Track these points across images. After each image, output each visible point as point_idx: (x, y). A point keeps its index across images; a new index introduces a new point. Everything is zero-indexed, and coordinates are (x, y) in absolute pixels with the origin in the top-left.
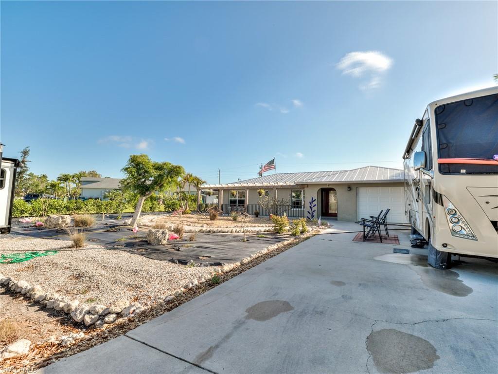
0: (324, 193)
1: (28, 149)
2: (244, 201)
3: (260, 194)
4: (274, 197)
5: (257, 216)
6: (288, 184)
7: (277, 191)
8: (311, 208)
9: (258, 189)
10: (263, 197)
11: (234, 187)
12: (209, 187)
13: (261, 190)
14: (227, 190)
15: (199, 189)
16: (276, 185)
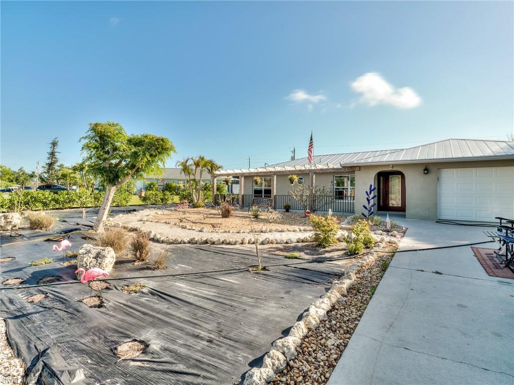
0: (382, 178)
1: (57, 140)
2: (271, 190)
3: (292, 181)
4: (310, 185)
5: (287, 211)
6: (331, 166)
7: (314, 176)
8: (368, 200)
9: (289, 175)
10: (296, 186)
11: (257, 173)
12: (226, 173)
13: (293, 176)
14: (249, 177)
15: (214, 176)
16: (313, 168)
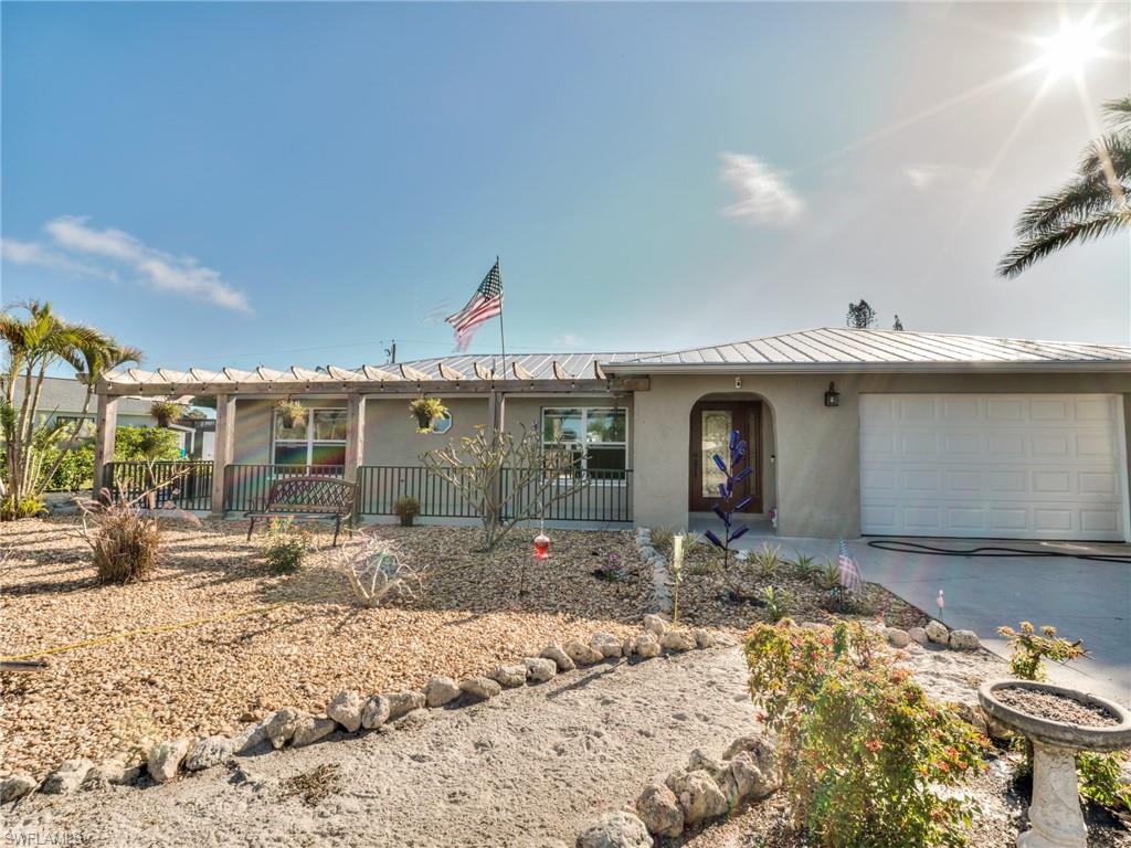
2: (343, 450)
3: (424, 417)
5: (407, 521)
7: (503, 405)
9: (416, 396)
11: (295, 386)
13: (432, 400)
14: (256, 399)
15: (105, 393)
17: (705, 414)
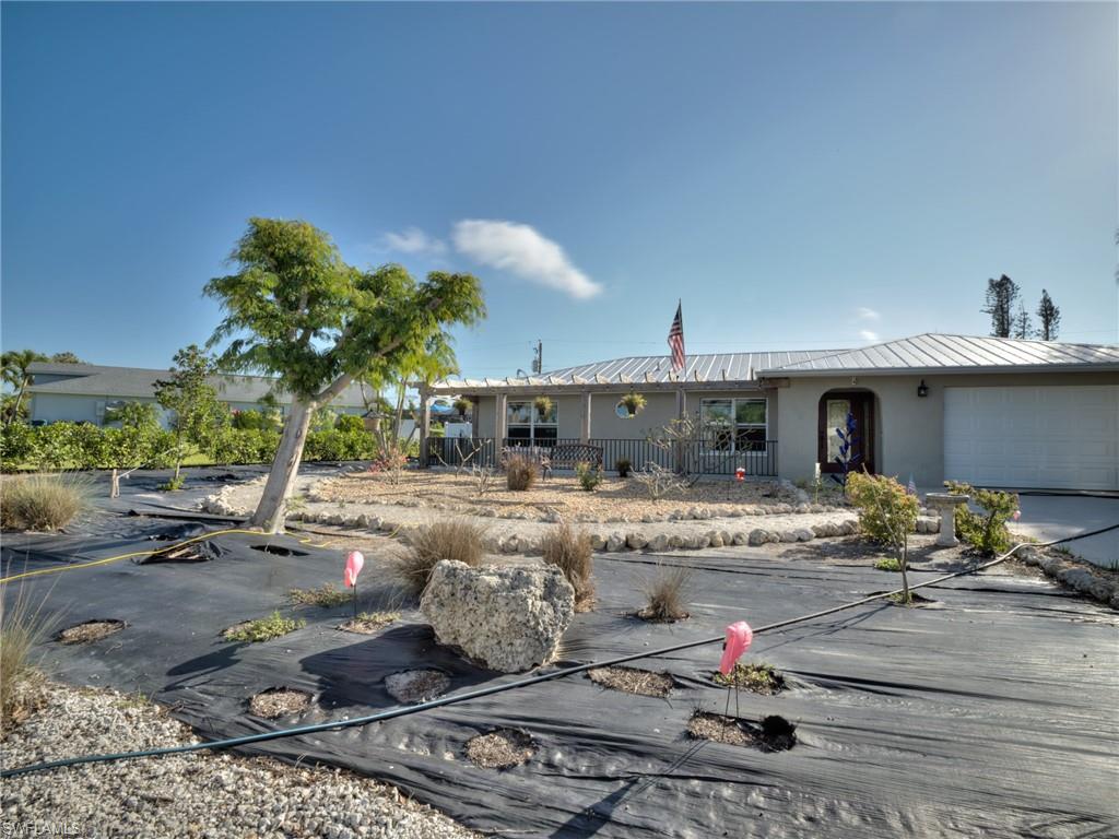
3: (631, 407)
5: (624, 474)
13: (633, 395)
17: (829, 402)
